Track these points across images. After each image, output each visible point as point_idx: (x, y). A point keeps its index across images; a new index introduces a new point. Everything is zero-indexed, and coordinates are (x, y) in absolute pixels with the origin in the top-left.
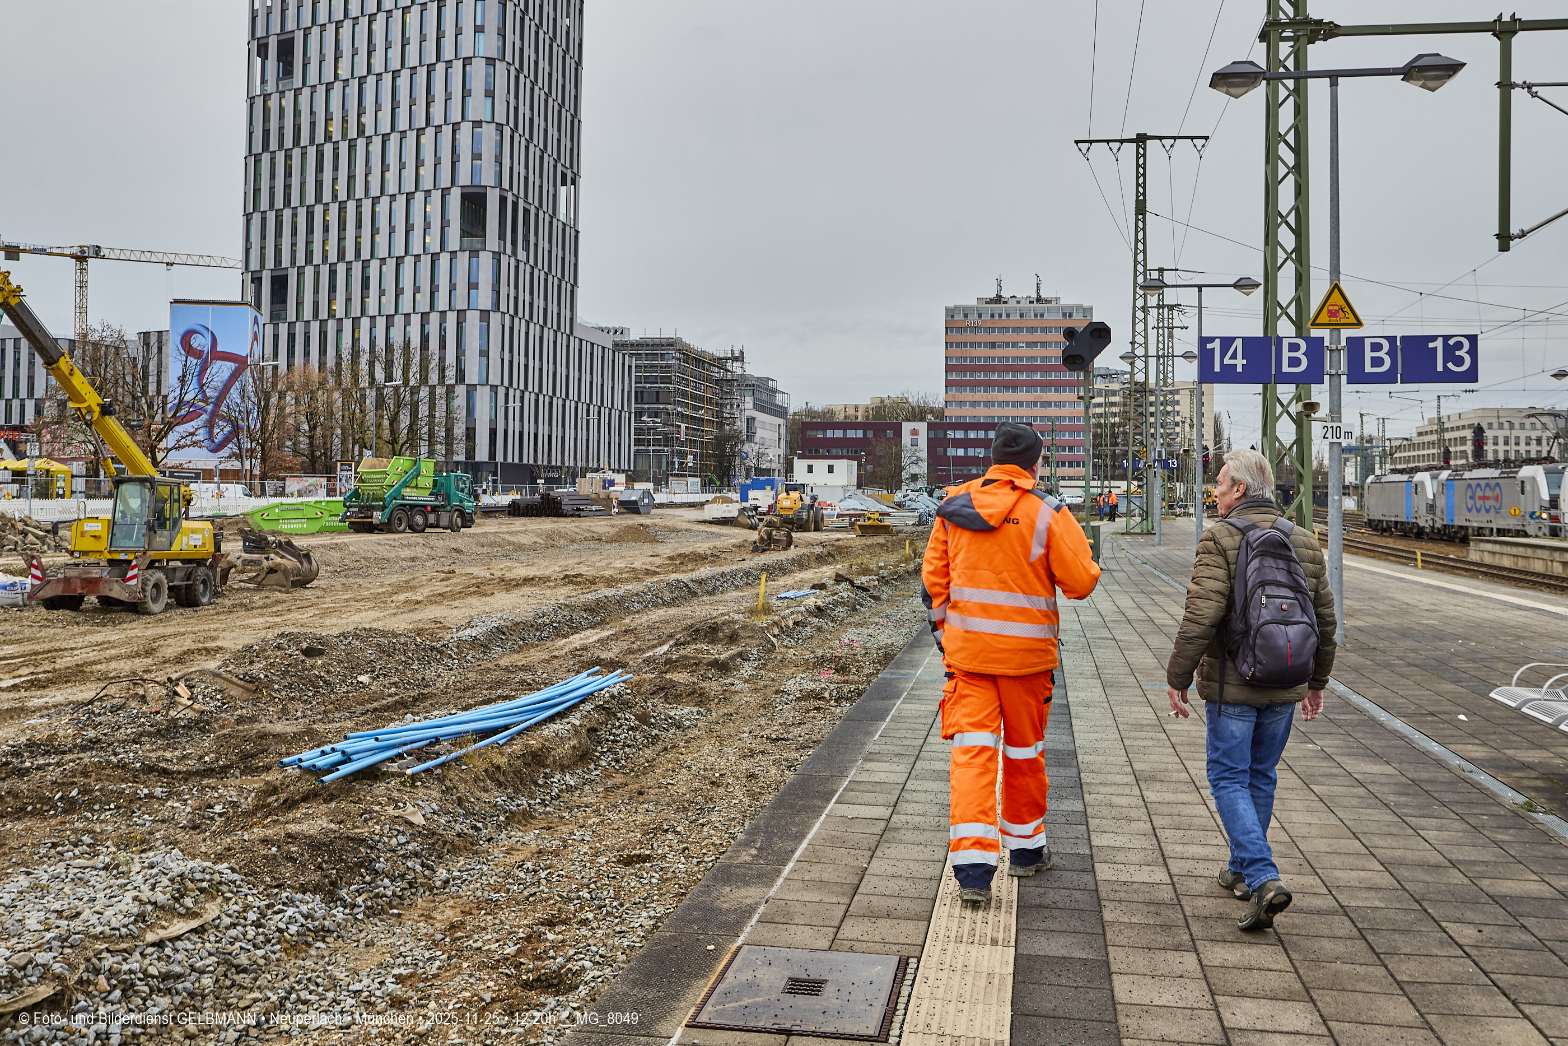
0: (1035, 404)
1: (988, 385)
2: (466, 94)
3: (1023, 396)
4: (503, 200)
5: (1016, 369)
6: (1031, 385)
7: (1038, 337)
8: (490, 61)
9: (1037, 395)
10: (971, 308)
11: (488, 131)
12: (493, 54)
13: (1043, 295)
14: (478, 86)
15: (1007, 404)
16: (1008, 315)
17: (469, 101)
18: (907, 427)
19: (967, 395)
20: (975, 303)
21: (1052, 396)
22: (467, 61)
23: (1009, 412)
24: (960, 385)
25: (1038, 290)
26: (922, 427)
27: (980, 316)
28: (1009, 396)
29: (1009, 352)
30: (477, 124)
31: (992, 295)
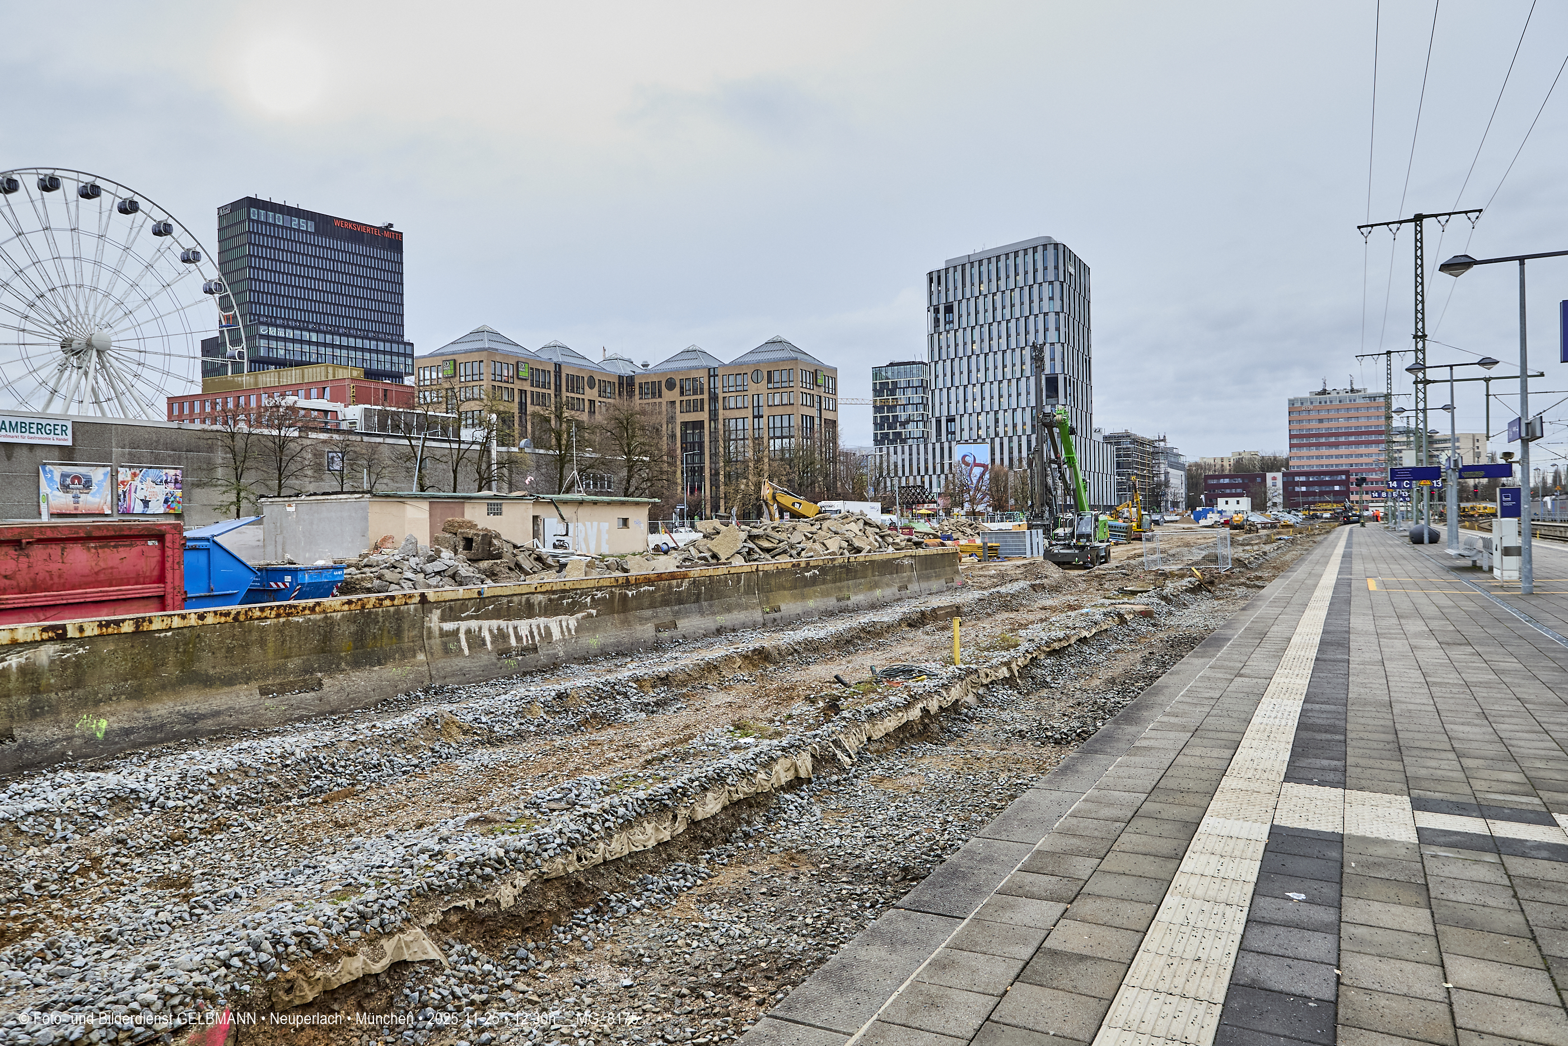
0: (1351, 456)
1: (1318, 445)
2: (1046, 330)
3: (1343, 450)
4: (1065, 379)
5: (1337, 435)
6: (1349, 444)
7: (1353, 413)
8: (1057, 313)
9: (1353, 450)
10: (1306, 399)
11: (1058, 347)
12: (1058, 309)
13: (1355, 387)
14: (1052, 326)
15: (1332, 457)
16: (1331, 402)
17: (1048, 333)
18: (1269, 476)
19: (1304, 452)
20: (1308, 395)
21: (1363, 450)
22: (1046, 314)
23: (1334, 461)
24: (1300, 446)
25: (1352, 384)
26: (1279, 475)
27: (1312, 403)
28: (1333, 451)
29: (1333, 424)
30: (1052, 344)
31: (1320, 389)
